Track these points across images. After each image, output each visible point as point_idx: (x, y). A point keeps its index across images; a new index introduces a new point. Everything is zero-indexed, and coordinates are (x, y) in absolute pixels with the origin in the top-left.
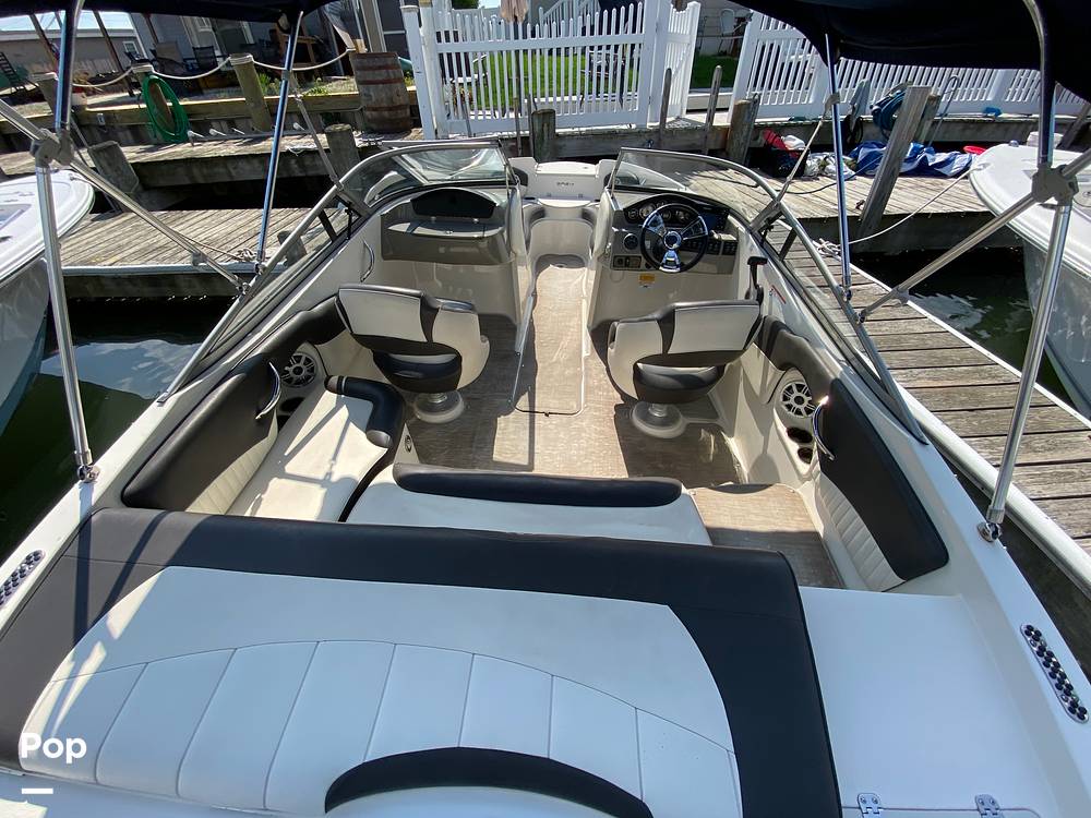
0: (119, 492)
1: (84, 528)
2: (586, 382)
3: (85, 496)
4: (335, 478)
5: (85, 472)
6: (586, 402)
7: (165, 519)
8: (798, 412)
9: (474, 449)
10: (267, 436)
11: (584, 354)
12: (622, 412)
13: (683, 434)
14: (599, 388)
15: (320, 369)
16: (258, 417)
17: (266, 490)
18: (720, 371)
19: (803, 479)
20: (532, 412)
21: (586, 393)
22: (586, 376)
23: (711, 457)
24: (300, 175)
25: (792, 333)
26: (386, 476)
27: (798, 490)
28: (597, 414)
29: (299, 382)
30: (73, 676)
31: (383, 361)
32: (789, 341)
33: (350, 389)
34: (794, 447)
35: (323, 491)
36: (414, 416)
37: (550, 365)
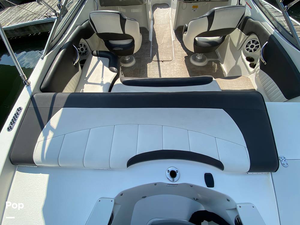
0: (39, 88)
1: (32, 98)
2: (174, 49)
3: (29, 89)
4: (104, 83)
5: (26, 82)
6: (175, 56)
7: (57, 95)
8: (251, 51)
9: (141, 75)
10: (79, 71)
11: (173, 40)
12: (187, 59)
13: (207, 64)
14: (179, 51)
15: (89, 49)
16: (74, 64)
17: (84, 88)
18: (223, 39)
19: (250, 73)
20: (158, 61)
21: (175, 53)
22: (174, 47)
23: (216, 71)
25: (254, 20)
26: (118, 82)
27: (249, 77)
28: (179, 60)
29: (83, 54)
30: (45, 140)
31: (108, 45)
32: (252, 23)
33: (100, 55)
34: (248, 63)
35: (102, 87)
36: (121, 65)
37: (161, 44)
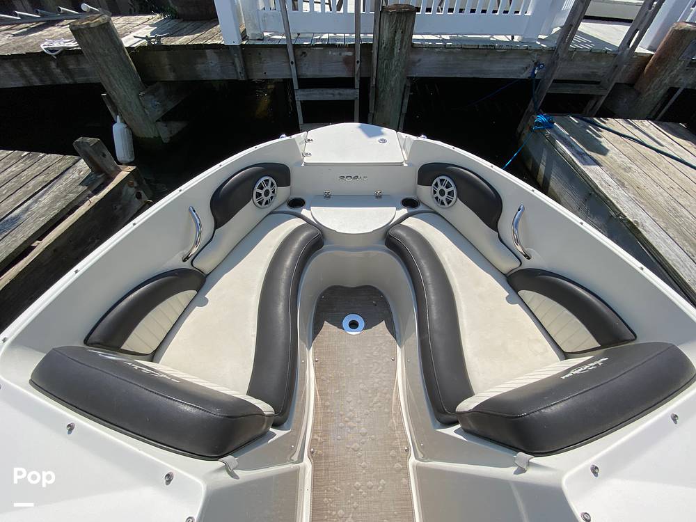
24: (67, 82)
